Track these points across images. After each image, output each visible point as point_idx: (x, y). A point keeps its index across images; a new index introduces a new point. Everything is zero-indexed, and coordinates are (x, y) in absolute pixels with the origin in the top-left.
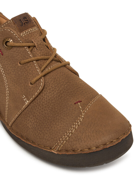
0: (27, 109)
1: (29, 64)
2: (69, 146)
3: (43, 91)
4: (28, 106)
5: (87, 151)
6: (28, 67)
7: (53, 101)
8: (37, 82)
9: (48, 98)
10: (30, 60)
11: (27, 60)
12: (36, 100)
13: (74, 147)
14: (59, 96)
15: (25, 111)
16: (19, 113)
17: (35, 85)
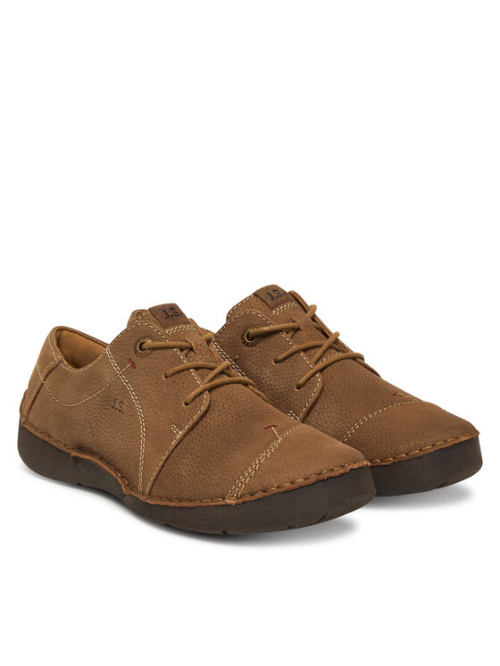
0: (179, 447)
1: (181, 375)
2: (256, 484)
3: (208, 414)
4: (181, 440)
5: (287, 485)
6: (180, 379)
7: (226, 427)
8: (197, 400)
9: (217, 424)
10: (182, 366)
11: (177, 368)
12: (195, 430)
13: (265, 484)
14: (237, 419)
15: (176, 451)
16: (164, 458)
17: (193, 404)
